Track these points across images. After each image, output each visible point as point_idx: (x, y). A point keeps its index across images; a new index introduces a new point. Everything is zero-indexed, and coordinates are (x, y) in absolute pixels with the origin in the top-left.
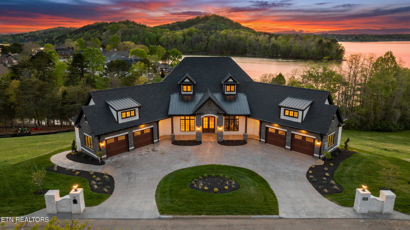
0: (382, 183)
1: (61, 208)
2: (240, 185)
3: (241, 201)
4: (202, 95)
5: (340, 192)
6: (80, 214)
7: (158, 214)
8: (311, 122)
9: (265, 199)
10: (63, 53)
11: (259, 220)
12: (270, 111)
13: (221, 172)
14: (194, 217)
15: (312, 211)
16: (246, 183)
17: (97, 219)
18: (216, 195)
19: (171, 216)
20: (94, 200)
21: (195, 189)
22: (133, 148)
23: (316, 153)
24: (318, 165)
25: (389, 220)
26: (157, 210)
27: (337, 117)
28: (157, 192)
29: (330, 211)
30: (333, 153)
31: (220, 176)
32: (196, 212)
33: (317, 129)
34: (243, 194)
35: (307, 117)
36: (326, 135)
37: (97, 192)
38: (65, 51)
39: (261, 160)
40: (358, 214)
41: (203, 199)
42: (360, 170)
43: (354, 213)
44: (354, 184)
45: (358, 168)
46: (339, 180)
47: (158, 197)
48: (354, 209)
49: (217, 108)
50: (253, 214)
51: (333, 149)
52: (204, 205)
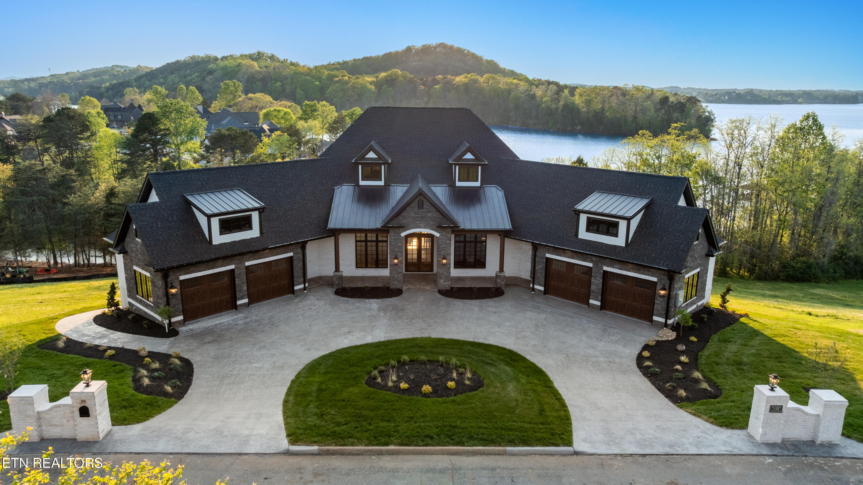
0: (809, 379)
1: (50, 427)
2: (483, 379)
3: (485, 415)
4: (405, 188)
5: (716, 397)
6: (96, 442)
7: (284, 444)
8: (647, 245)
9: (542, 411)
10: (120, 117)
11: (524, 458)
12: (555, 224)
13: (442, 354)
14: (371, 451)
15: (651, 437)
16: (497, 375)
17: (136, 453)
18: (425, 401)
19: (315, 448)
20: (137, 410)
21: (378, 388)
22: (246, 301)
23: (658, 315)
24: (663, 341)
25: (832, 459)
26: (283, 434)
27: (704, 235)
28: (288, 394)
29: (693, 437)
30: (697, 315)
31: (439, 362)
32: (375, 437)
33: (660, 261)
34: (490, 399)
35: (638, 234)
36: (681, 273)
37: (146, 394)
38: (123, 113)
39: (533, 330)
40: (759, 446)
41: (394, 410)
42: (757, 350)
43: (750, 444)
44: (746, 380)
45: (753, 346)
46: (712, 372)
47: (290, 405)
48: (748, 433)
49: (437, 215)
50: (512, 443)
51: (694, 307)
52: (395, 423)
